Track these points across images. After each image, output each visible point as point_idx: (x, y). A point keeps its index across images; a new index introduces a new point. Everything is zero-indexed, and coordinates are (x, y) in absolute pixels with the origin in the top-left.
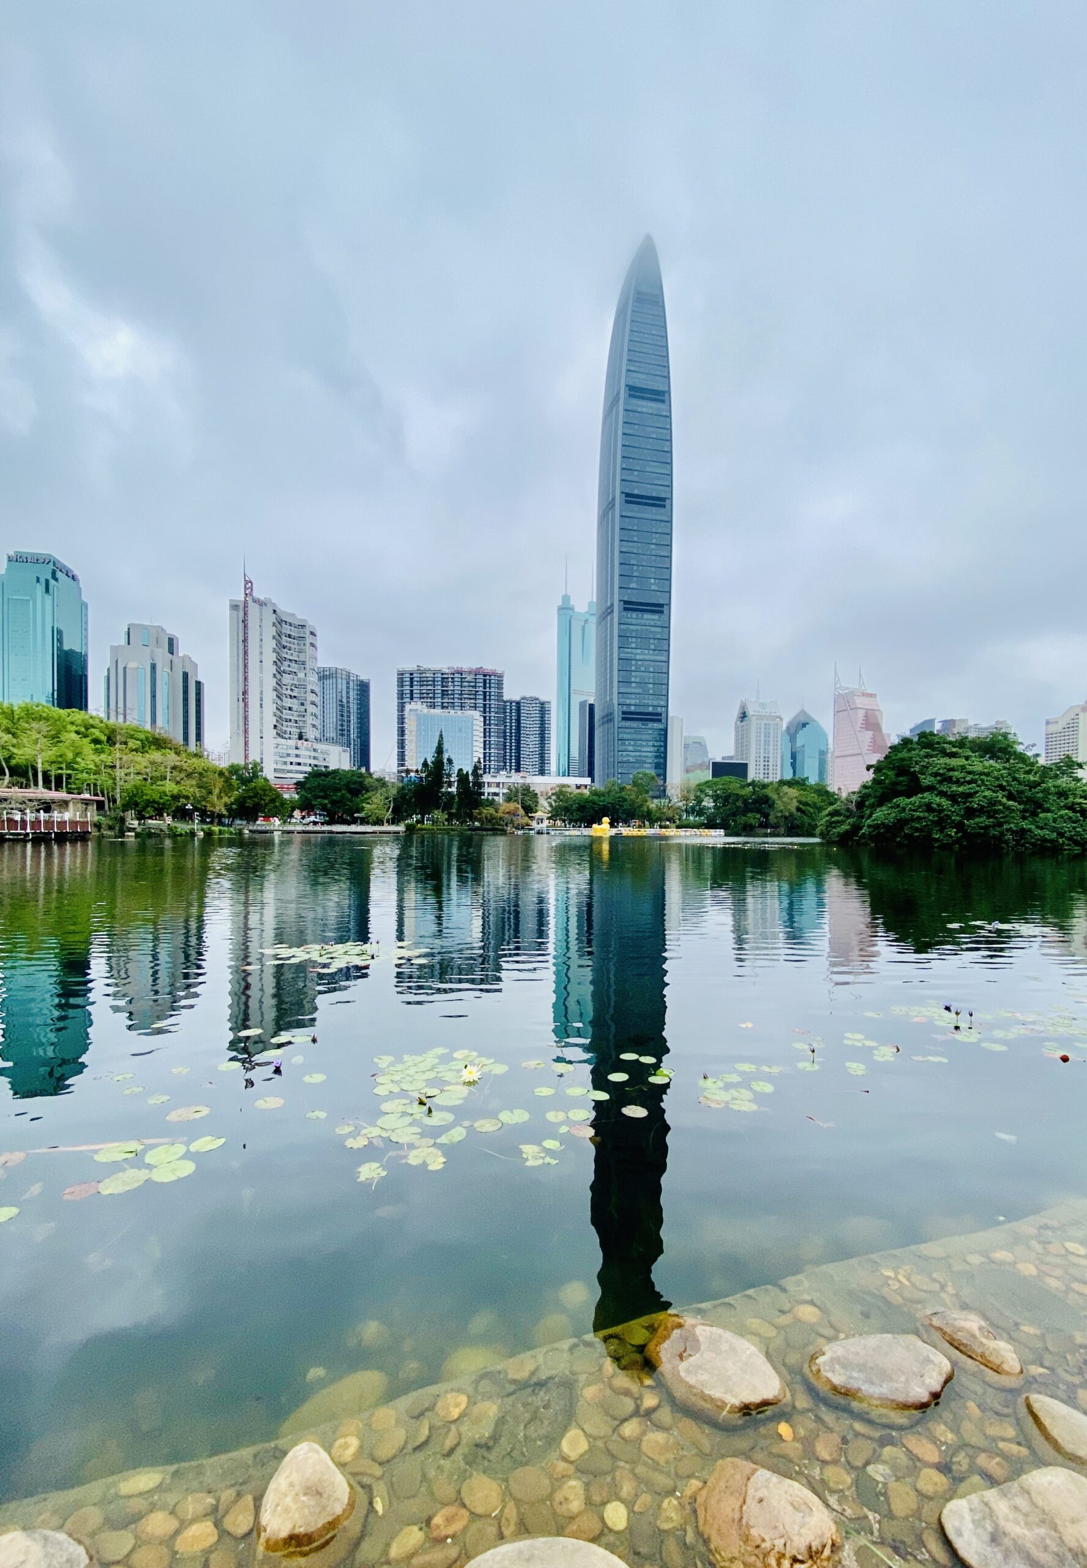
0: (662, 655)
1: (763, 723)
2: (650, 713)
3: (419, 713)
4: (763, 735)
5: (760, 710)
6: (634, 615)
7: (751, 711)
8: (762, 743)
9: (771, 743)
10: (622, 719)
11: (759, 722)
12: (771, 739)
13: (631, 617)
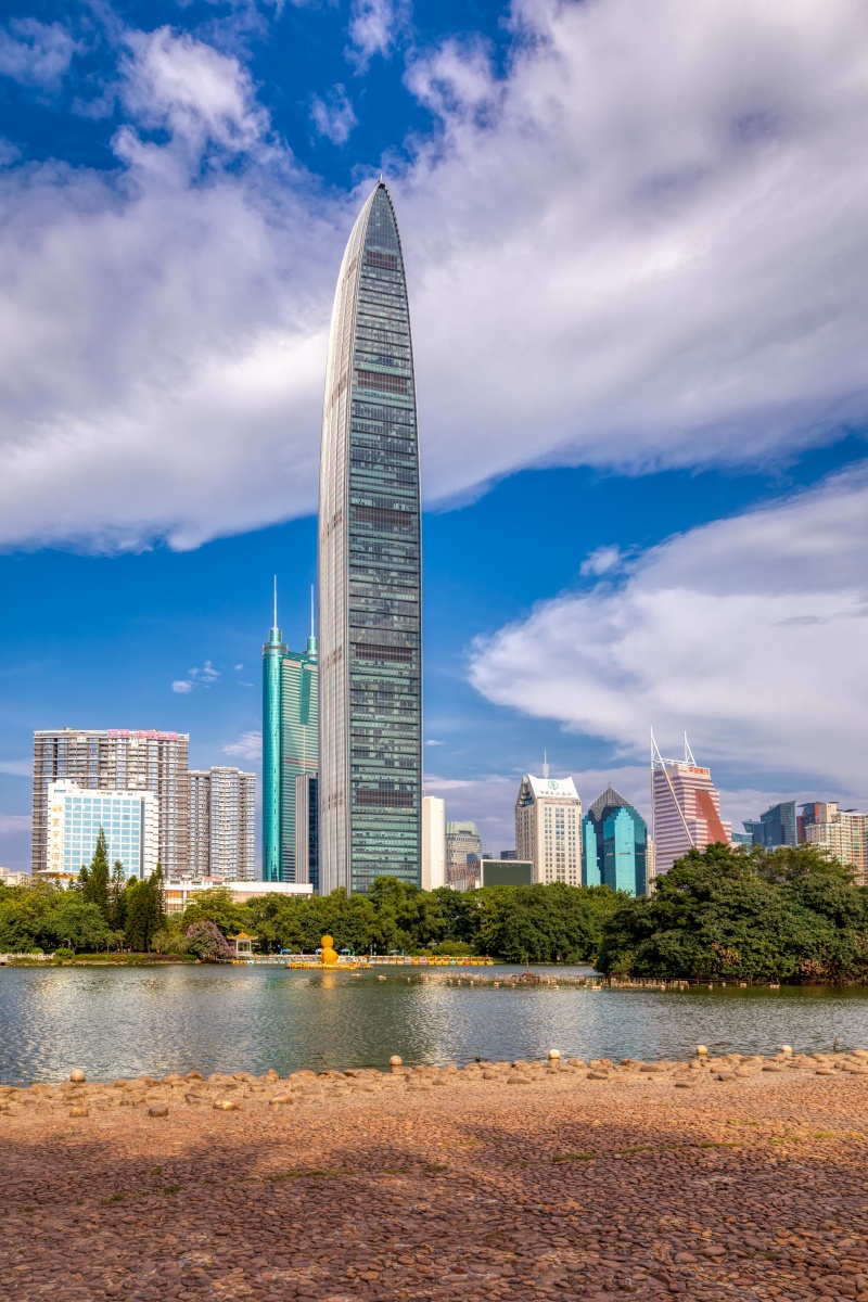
0: (411, 715)
1: (554, 807)
2: (395, 794)
3: (67, 794)
4: (554, 825)
5: (550, 790)
6: (371, 662)
7: (537, 793)
8: (554, 835)
9: (566, 835)
10: (357, 801)
11: (548, 806)
12: (566, 830)
13: (367, 666)
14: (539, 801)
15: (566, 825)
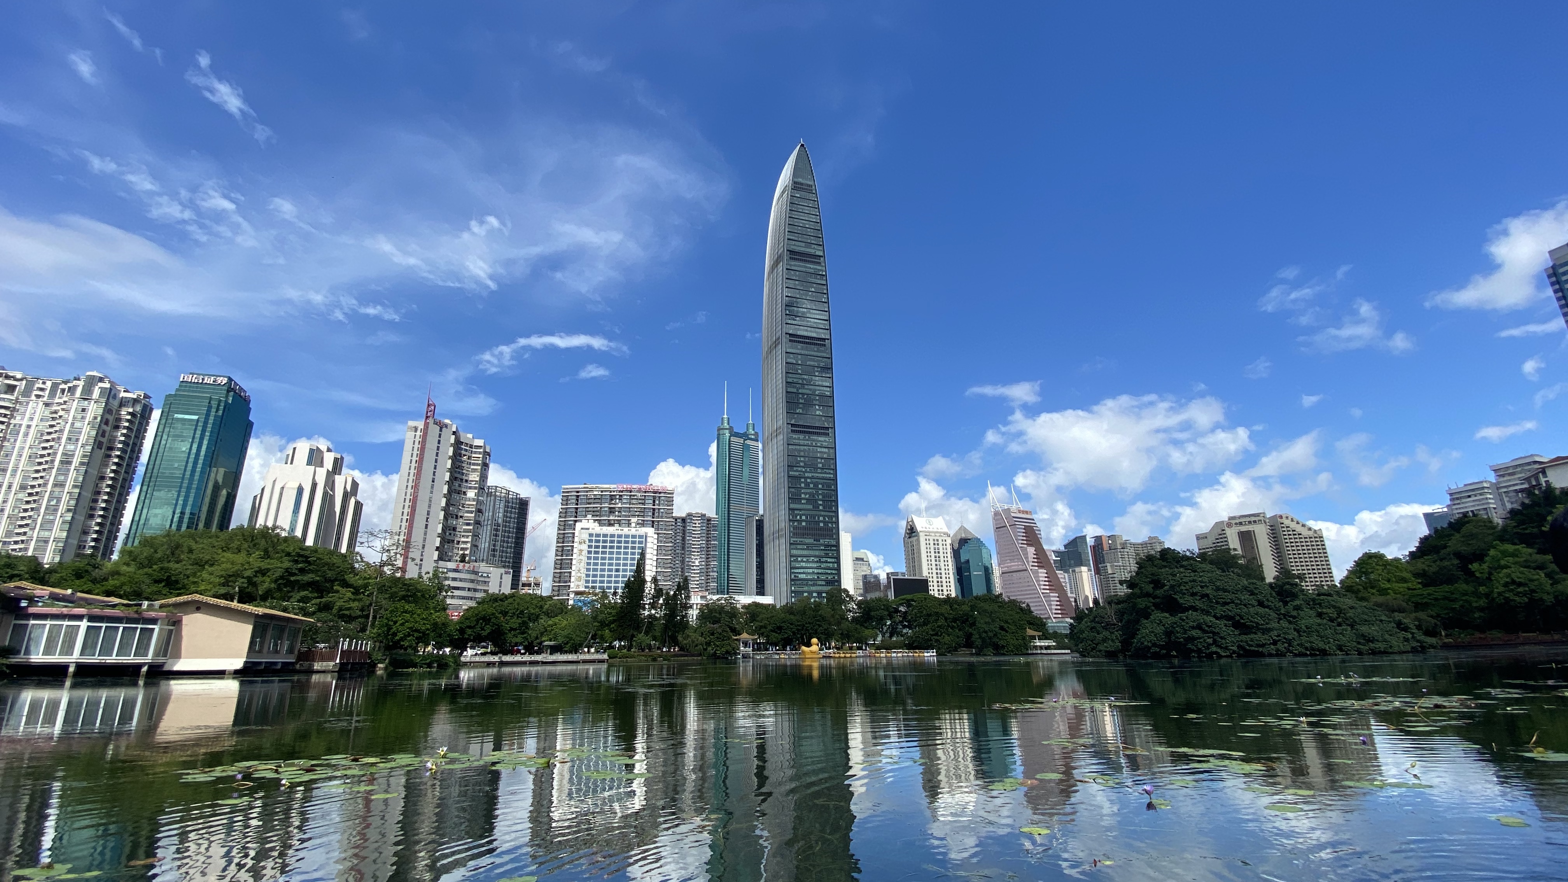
0: (830, 474)
1: (931, 538)
2: (821, 529)
3: (591, 531)
4: (932, 551)
5: (928, 526)
6: (801, 436)
7: (919, 527)
8: (933, 559)
9: (942, 559)
10: (794, 534)
11: (927, 538)
12: (941, 555)
13: (799, 439)
14: (921, 534)
15: (941, 551)
